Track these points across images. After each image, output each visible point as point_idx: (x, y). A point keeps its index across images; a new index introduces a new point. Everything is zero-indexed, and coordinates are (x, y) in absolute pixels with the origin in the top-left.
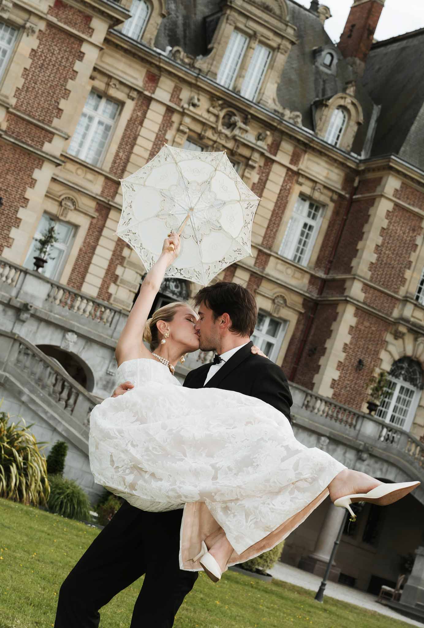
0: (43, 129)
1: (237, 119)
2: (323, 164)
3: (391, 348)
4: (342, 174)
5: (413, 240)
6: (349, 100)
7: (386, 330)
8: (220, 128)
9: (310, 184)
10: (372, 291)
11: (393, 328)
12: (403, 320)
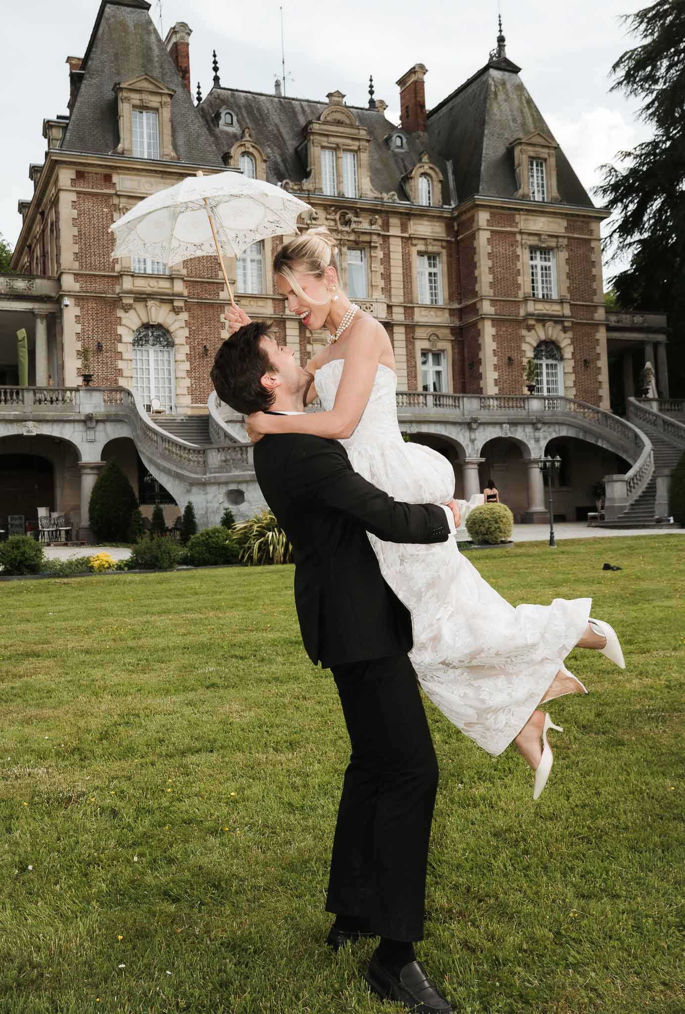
0: (213, 283)
1: (350, 216)
2: (426, 223)
3: (528, 339)
4: (443, 225)
5: (514, 252)
6: (426, 167)
7: (520, 328)
8: (340, 228)
9: (423, 242)
10: (498, 303)
11: (524, 324)
12: (530, 315)
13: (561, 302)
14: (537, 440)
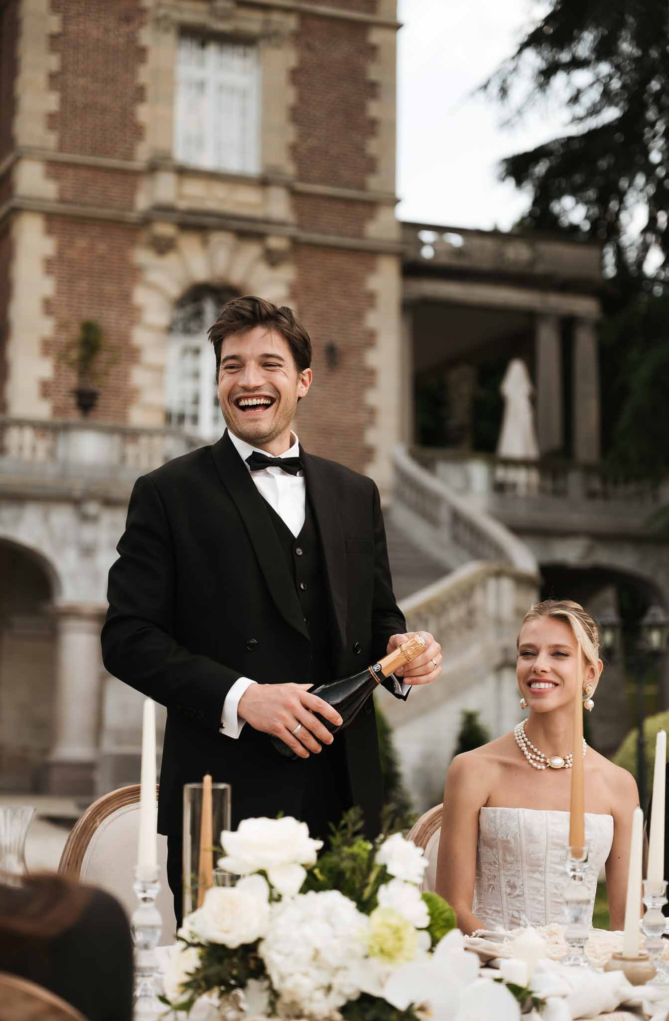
3: (155, 277)
10: (70, 172)
11: (144, 236)
12: (164, 210)
13: (264, 182)
14: (88, 551)
